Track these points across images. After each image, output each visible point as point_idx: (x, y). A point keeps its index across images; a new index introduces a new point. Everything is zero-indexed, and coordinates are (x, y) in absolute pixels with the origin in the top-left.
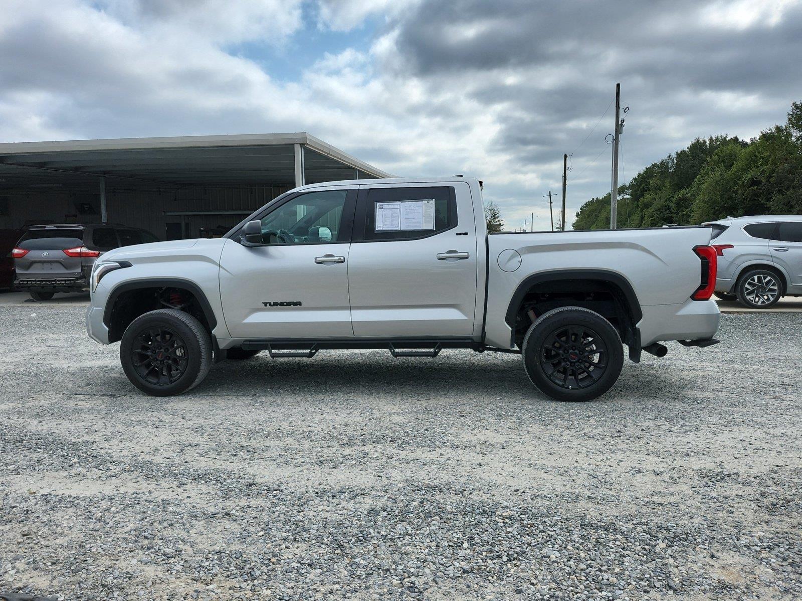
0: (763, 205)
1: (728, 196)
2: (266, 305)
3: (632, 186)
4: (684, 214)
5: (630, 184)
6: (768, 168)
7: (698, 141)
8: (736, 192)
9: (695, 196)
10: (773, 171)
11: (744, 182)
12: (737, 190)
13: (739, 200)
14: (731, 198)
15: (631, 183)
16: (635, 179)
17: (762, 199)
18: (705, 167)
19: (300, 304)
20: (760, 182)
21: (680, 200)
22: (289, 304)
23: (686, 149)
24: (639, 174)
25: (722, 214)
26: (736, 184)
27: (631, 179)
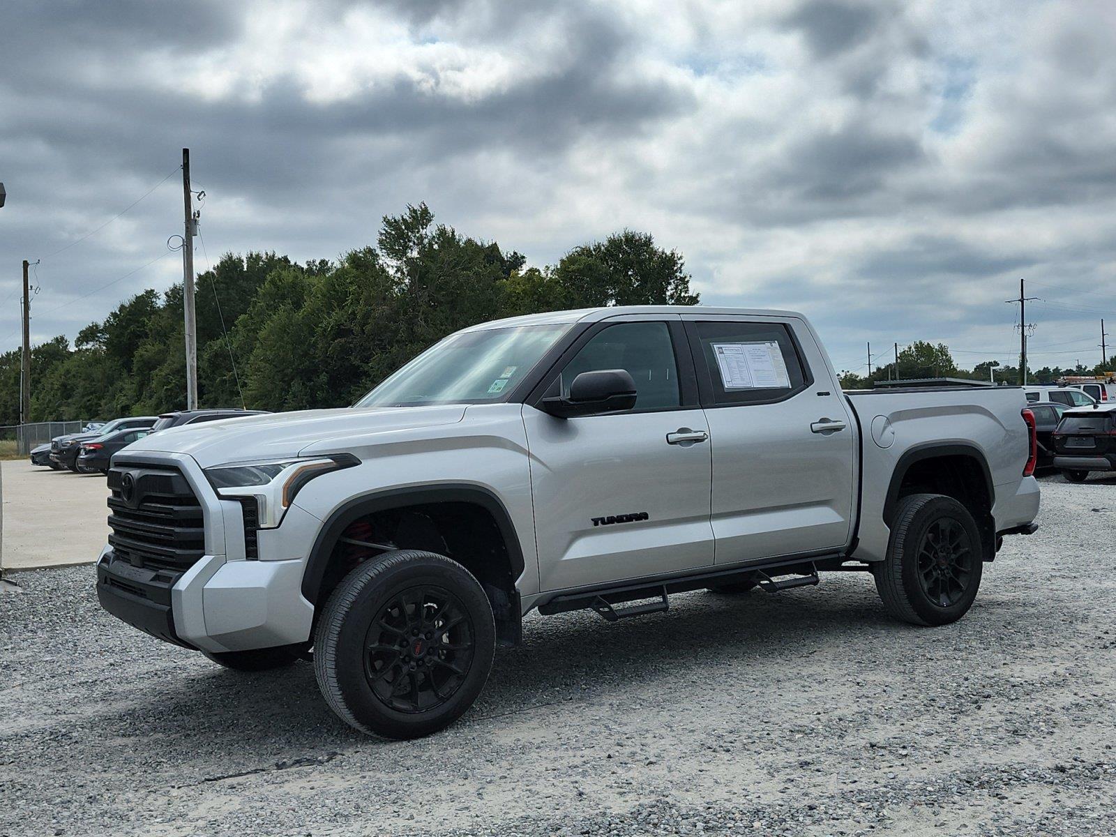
0: (358, 367)
1: (303, 351)
2: (596, 524)
3: (108, 328)
4: (225, 380)
5: (105, 324)
6: (360, 309)
7: (230, 258)
8: (314, 345)
9: (248, 348)
10: (367, 316)
11: (325, 330)
12: (316, 343)
13: (320, 359)
14: (306, 354)
15: (108, 321)
16: (114, 315)
17: (355, 358)
18: (255, 303)
19: (645, 516)
20: (350, 331)
21: (216, 355)
22: (630, 518)
23: (211, 270)
24: (122, 308)
25: (296, 380)
26: (312, 333)
27: (108, 315)
